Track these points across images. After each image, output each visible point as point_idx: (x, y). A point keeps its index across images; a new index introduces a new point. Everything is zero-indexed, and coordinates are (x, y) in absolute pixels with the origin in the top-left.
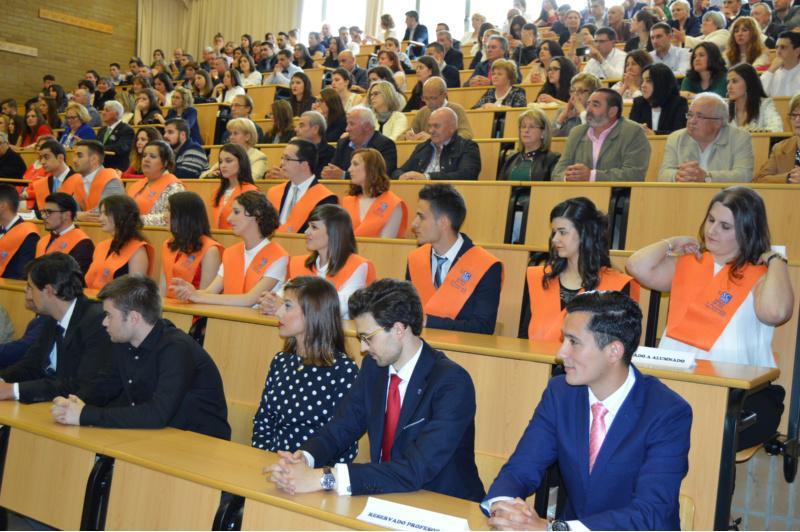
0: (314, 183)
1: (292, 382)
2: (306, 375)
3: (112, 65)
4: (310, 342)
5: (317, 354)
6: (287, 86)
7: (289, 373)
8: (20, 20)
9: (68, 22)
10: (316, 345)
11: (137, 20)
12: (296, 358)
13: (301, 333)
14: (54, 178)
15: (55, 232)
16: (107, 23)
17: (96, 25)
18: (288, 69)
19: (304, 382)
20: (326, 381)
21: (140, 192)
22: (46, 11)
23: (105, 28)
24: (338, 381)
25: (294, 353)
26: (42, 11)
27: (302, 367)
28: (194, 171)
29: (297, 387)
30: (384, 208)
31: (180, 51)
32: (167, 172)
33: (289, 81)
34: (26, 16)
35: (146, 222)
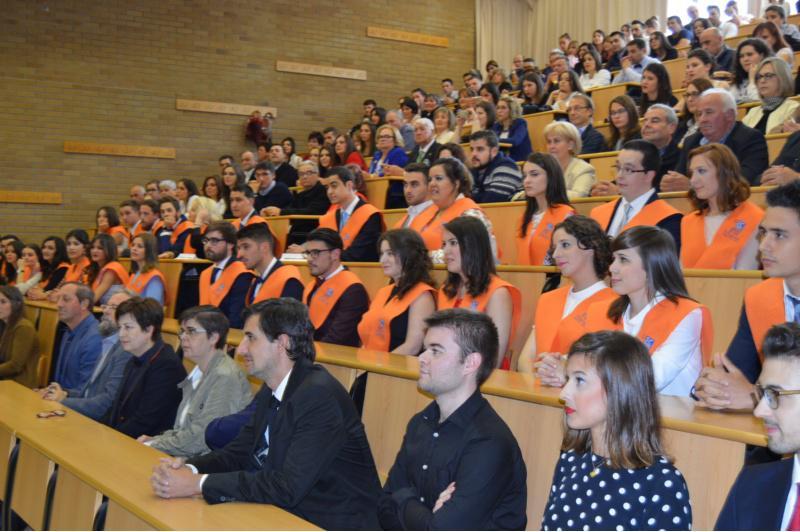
0: (654, 198)
1: (581, 493)
2: (602, 484)
3: (444, 81)
4: (615, 434)
5: (626, 448)
6: (637, 82)
7: (579, 480)
8: (347, 41)
9: (399, 38)
10: (625, 437)
11: (475, 28)
12: (589, 457)
13: (600, 422)
14: (342, 211)
15: (321, 278)
16: (442, 35)
17: (429, 39)
18: (641, 63)
19: (599, 495)
20: (632, 496)
21: (429, 224)
22: (374, 29)
23: (439, 41)
24: (649, 498)
25: (589, 451)
26: (370, 29)
27: (597, 471)
28: (506, 193)
29: (587, 501)
30: (739, 227)
31: (521, 58)
32: (461, 196)
33: (640, 76)
34: (352, 37)
35: (435, 261)
